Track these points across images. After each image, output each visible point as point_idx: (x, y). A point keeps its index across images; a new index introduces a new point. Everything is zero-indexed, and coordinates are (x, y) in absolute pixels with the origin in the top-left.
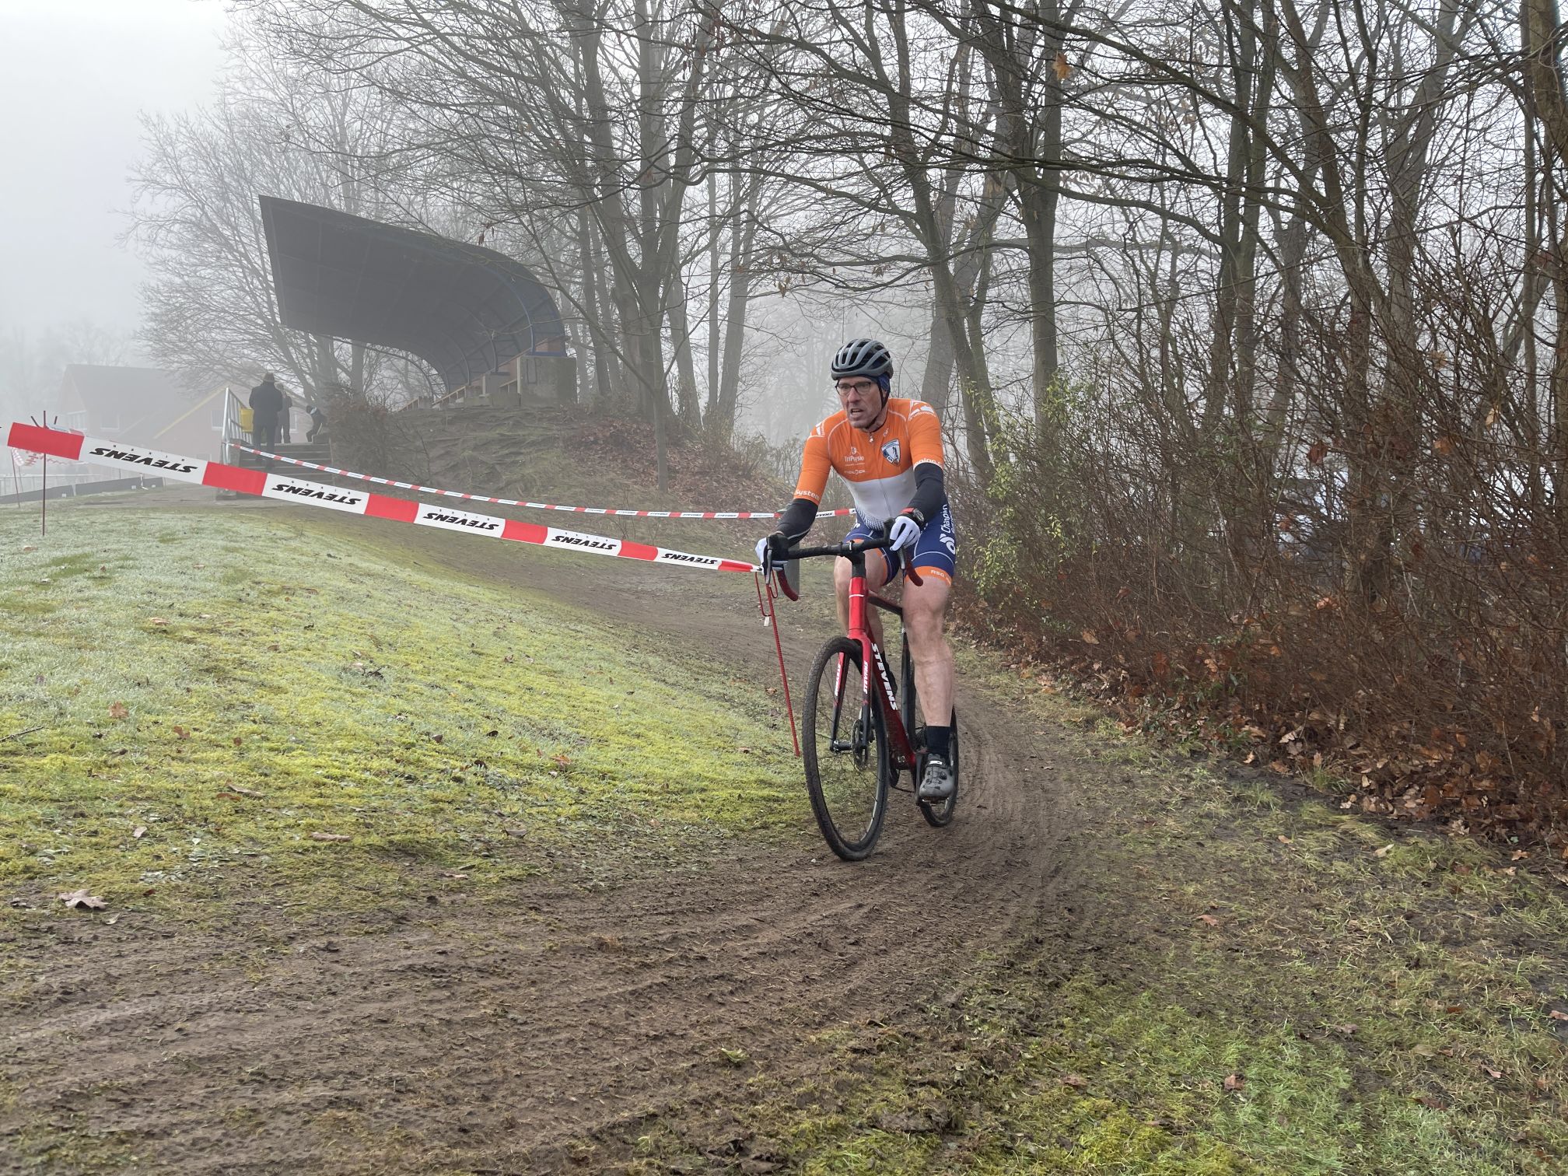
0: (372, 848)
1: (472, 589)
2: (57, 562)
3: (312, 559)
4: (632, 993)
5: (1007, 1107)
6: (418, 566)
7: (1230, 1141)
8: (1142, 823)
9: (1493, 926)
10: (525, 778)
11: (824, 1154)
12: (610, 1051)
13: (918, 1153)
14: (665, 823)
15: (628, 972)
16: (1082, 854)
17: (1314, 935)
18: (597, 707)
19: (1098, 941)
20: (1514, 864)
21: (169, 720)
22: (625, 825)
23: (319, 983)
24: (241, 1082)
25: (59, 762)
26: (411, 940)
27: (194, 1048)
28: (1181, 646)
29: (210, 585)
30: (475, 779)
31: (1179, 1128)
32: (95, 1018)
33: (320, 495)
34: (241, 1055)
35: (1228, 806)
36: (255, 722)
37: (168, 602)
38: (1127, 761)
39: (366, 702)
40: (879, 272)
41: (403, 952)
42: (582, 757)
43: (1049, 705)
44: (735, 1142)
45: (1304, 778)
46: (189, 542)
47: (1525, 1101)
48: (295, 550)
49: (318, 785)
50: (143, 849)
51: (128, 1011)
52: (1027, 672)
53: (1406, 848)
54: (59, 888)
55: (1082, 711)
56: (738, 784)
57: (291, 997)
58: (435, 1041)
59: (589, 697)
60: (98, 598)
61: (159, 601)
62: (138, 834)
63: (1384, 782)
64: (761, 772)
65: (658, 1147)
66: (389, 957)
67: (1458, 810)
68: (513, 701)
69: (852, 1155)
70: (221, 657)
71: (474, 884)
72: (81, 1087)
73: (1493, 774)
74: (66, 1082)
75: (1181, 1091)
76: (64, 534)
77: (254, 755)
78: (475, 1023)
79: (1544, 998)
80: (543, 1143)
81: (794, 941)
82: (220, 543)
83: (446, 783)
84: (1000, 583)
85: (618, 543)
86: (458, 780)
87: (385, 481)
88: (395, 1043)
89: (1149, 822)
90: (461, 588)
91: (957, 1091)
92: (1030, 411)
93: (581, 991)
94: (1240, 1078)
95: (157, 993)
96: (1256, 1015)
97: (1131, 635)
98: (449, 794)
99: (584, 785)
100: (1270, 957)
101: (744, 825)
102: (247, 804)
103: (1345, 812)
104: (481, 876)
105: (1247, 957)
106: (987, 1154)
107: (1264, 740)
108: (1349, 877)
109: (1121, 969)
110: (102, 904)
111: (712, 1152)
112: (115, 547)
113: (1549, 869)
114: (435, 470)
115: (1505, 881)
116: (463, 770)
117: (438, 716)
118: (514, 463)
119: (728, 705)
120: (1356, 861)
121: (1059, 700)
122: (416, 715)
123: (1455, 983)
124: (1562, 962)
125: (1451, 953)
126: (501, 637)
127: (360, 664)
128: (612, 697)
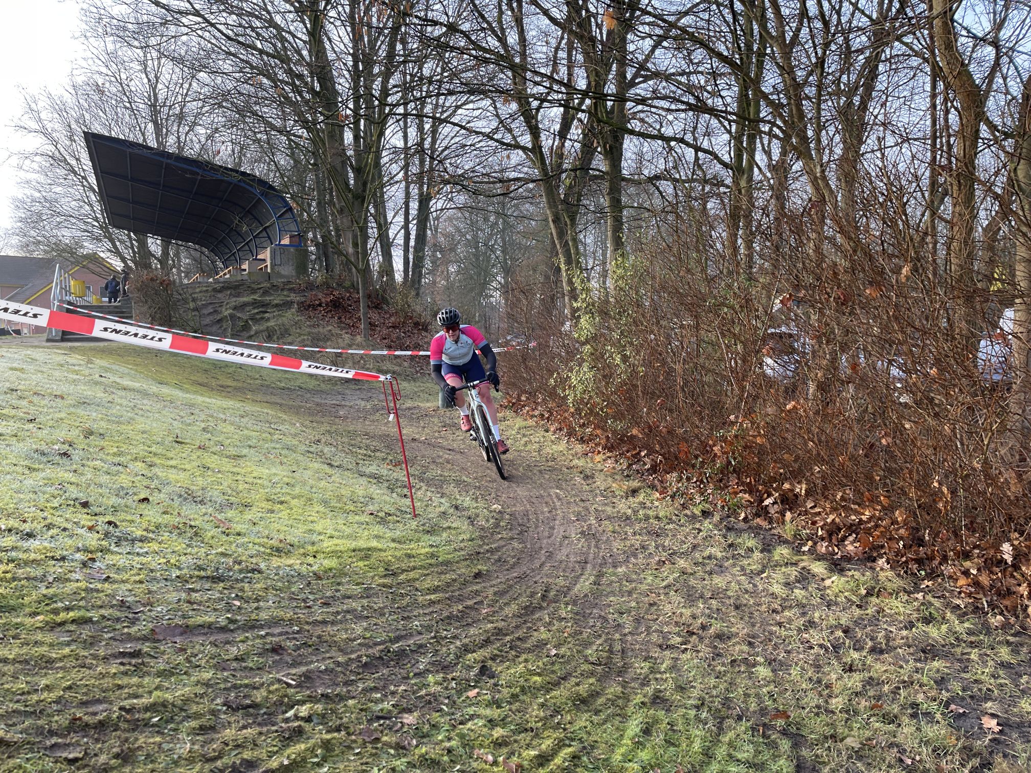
6: (176, 386)
8: (661, 563)
9: (907, 638)
17: (776, 647)
28: (699, 438)
35: (724, 550)
38: (656, 519)
43: (609, 480)
45: (778, 530)
52: (598, 458)
53: (846, 579)
55: (631, 484)
59: (255, 475)
63: (832, 532)
67: (883, 551)
73: (907, 525)
79: (945, 695)
84: (582, 398)
89: (666, 562)
97: (664, 431)
103: (804, 553)
107: (752, 503)
108: (804, 601)
113: (947, 594)
114: (205, 323)
115: (915, 604)
116: (91, 529)
117: (101, 486)
118: (262, 318)
119: (375, 481)
120: (810, 589)
121: (616, 477)
122: (78, 485)
123: (878, 684)
124: (957, 665)
125: (876, 659)
126: (208, 432)
127: (56, 447)
128: (275, 474)
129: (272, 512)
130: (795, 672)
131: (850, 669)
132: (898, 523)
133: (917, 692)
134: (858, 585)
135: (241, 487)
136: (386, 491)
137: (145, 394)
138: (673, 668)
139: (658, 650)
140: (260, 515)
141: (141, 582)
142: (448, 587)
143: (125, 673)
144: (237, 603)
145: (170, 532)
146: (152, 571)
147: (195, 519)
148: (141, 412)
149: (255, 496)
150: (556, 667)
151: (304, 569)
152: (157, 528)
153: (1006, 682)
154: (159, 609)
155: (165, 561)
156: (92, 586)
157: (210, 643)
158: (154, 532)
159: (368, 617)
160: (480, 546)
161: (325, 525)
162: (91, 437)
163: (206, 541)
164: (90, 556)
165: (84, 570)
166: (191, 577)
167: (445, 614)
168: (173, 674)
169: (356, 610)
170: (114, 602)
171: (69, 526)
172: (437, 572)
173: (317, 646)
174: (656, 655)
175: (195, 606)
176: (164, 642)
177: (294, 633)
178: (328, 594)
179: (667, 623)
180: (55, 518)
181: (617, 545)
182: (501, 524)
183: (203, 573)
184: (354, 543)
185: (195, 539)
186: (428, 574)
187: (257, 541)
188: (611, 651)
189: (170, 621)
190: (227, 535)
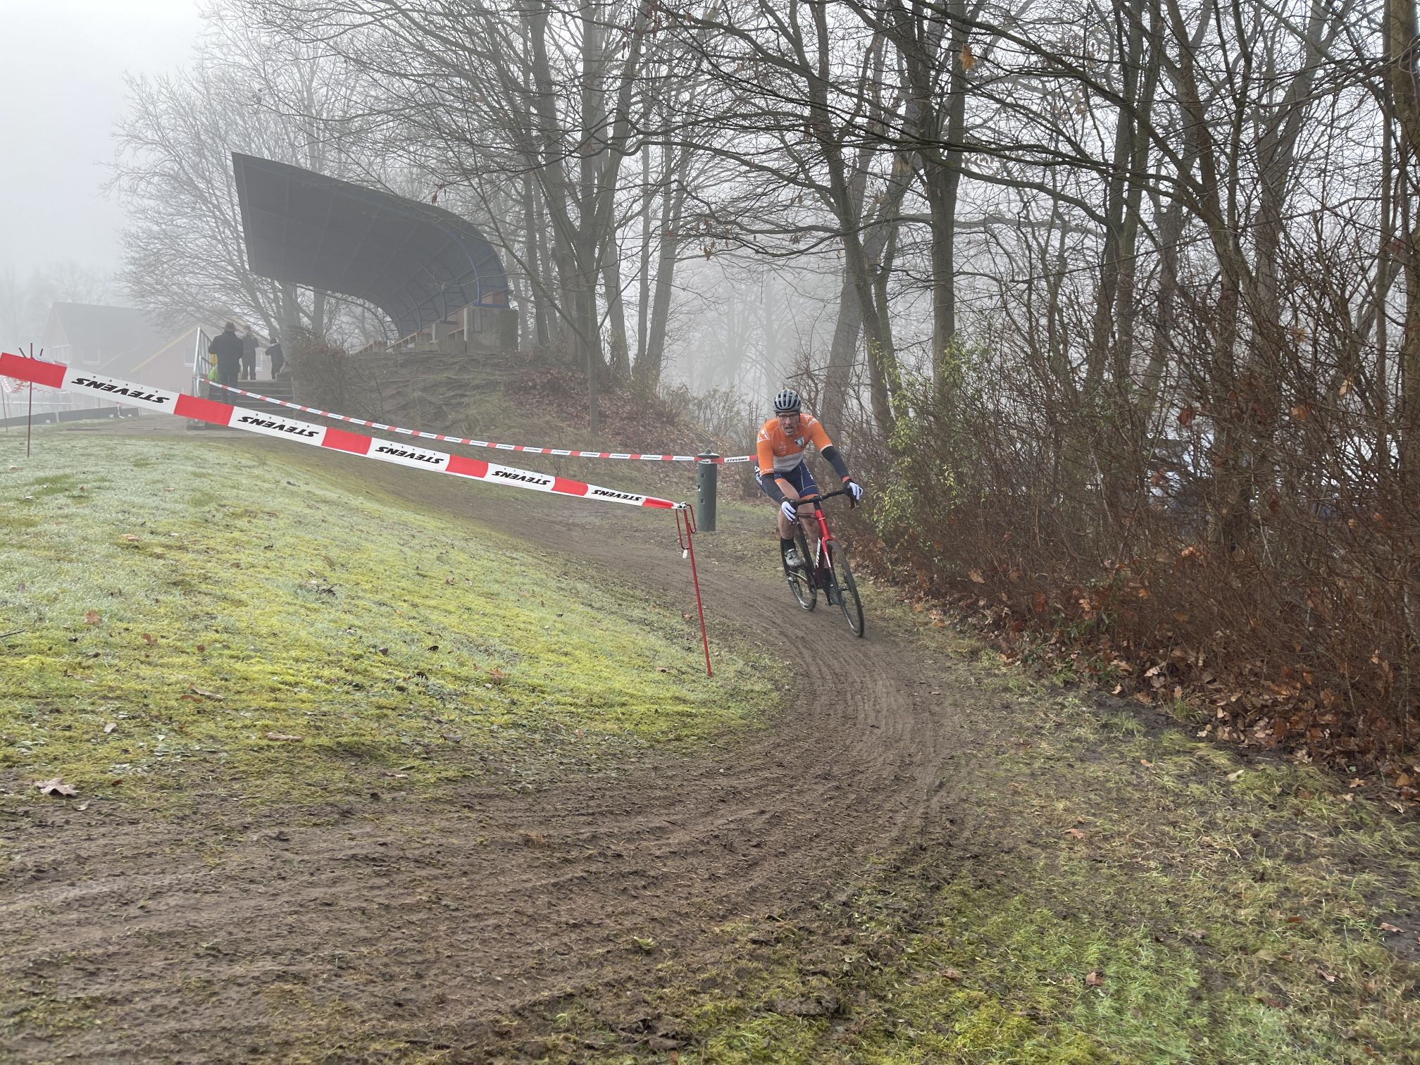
0: (322, 749)
1: (418, 517)
2: (40, 481)
3: (273, 486)
4: (554, 885)
5: (890, 996)
6: (370, 496)
7: (1089, 1031)
8: (1019, 745)
9: (1331, 846)
10: (462, 689)
11: (724, 1033)
12: (534, 936)
13: (810, 1035)
14: (588, 734)
15: (552, 866)
16: (964, 772)
17: (1170, 849)
18: (529, 627)
19: (976, 849)
20: (1352, 790)
21: (138, 628)
22: (552, 734)
23: (271, 869)
24: (197, 955)
25: (37, 663)
26: (354, 832)
27: (154, 924)
28: (1058, 587)
29: (179, 507)
30: (416, 689)
31: (1044, 1018)
32: (65, 894)
33: (281, 427)
34: (196, 930)
35: (1096, 731)
36: (217, 631)
37: (140, 521)
38: (1007, 689)
39: (320, 617)
40: (796, 241)
41: (347, 843)
42: (513, 672)
43: (938, 637)
44: (644, 1021)
45: (1166, 709)
46: (160, 467)
47: (1356, 1004)
48: (258, 477)
49: (273, 690)
50: (112, 744)
51: (96, 889)
52: (918, 607)
53: (1255, 774)
54: (35, 776)
55: (967, 643)
56: (655, 700)
57: (245, 880)
58: (375, 924)
59: (522, 618)
60: (77, 515)
61: (133, 519)
62: (108, 729)
63: (1237, 714)
64: (676, 690)
65: (574, 1024)
66: (334, 846)
67: (1303, 741)
68: (453, 620)
69: (750, 1035)
70: (188, 572)
71: (414, 783)
72: (51, 956)
73: (1335, 709)
74: (37, 952)
75: (1047, 985)
76: (47, 457)
77: (216, 661)
78: (411, 908)
79: (1375, 911)
80: (471, 1017)
81: (702, 842)
82: (190, 469)
83: (390, 691)
84: (897, 526)
85: (552, 479)
86: (401, 689)
87: (341, 417)
88: (338, 924)
89: (1026, 744)
90: (409, 516)
91: (846, 980)
92: (928, 371)
93: (508, 882)
94: (1100, 975)
95: (123, 873)
96: (1116, 920)
97: (1014, 575)
98: (392, 702)
99: (515, 697)
100: (1130, 868)
101: (660, 736)
102: (208, 705)
103: (1201, 740)
104: (420, 776)
105: (1109, 867)
106: (871, 1037)
107: (1130, 674)
108: (1202, 798)
109: (996, 875)
110: (74, 792)
111: (623, 1029)
112: (93, 469)
113: (1384, 796)
114: (386, 407)
115: (1343, 806)
118: (460, 404)
119: (647, 628)
120: (1210, 783)
121: (947, 633)
122: (365, 629)
124: (1392, 879)
125: (1293, 869)
127: (313, 582)
128: (543, 618)
130: (1195, 879)
131: (1262, 878)
132: (1324, 706)
133: (1342, 906)
134: (1271, 782)
137: (348, 508)
145: (478, 687)
149: (536, 645)
152: (463, 681)
158: (462, 686)
162: (337, 569)
171: (386, 676)
185: (503, 694)
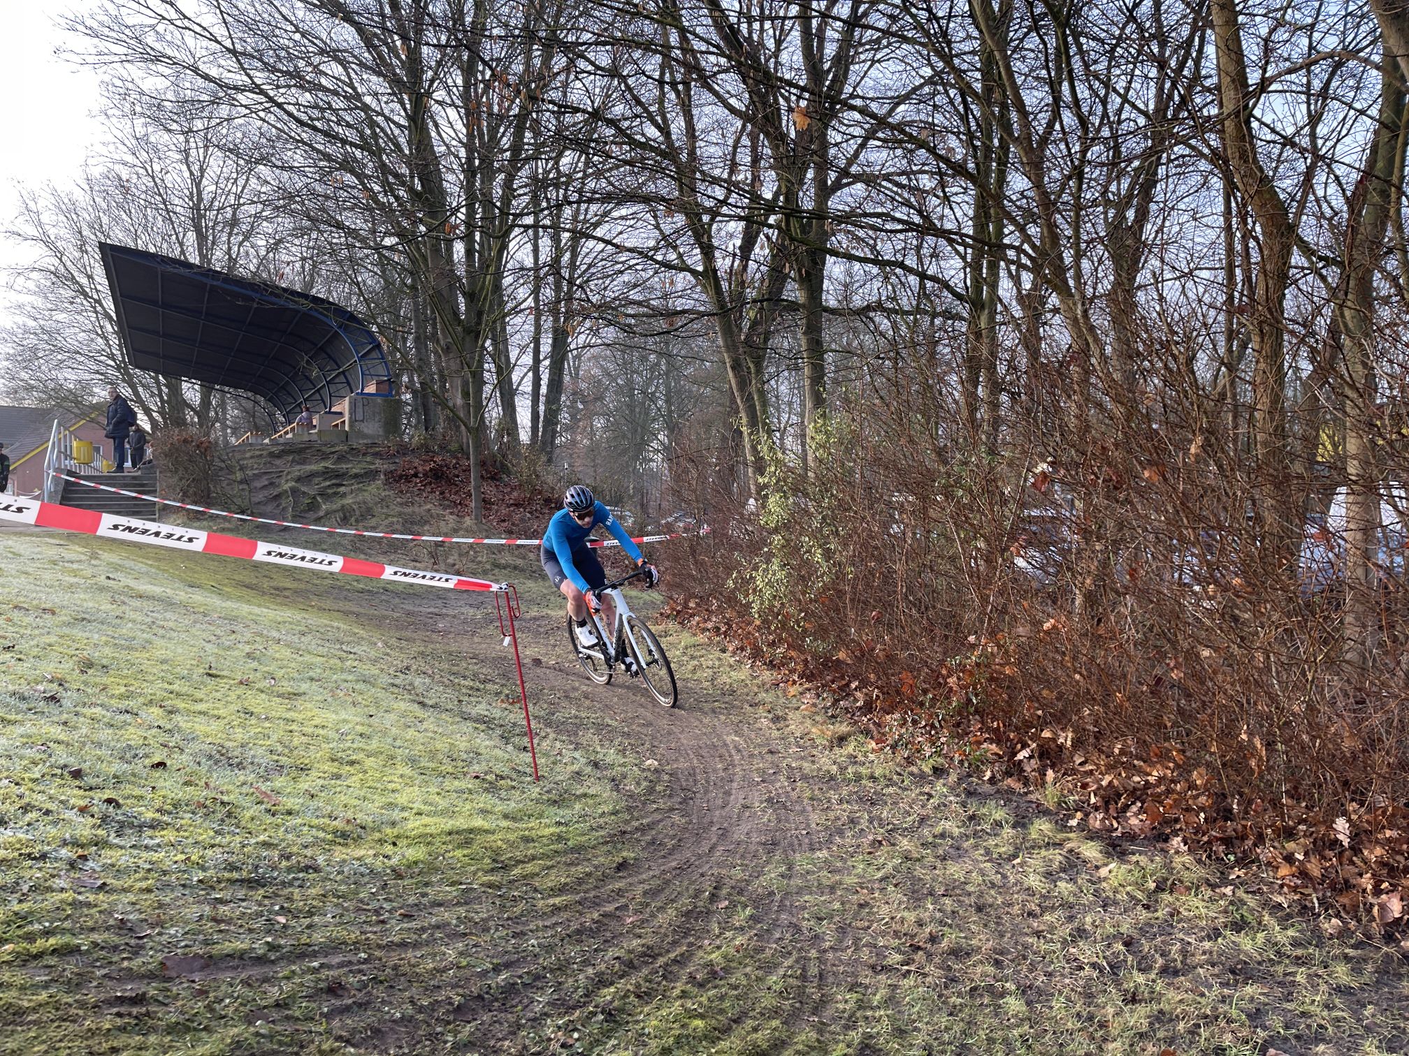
1: (259, 610)
3: (82, 582)
6: (217, 590)
8: (876, 844)
9: (1210, 952)
18: (319, 731)
20: (1232, 883)
28: (928, 666)
35: (963, 824)
38: (871, 779)
43: (807, 722)
45: (1037, 795)
52: (793, 690)
53: (1128, 867)
55: (838, 728)
59: (317, 721)
63: (1109, 799)
67: (1178, 827)
68: (216, 727)
73: (1208, 790)
79: (1262, 1034)
84: (771, 607)
89: (884, 842)
90: (245, 609)
97: (881, 655)
103: (1071, 829)
107: (1000, 757)
108: (1071, 899)
113: (1265, 888)
114: (256, 500)
115: (1222, 902)
116: (83, 810)
117: (99, 745)
118: (336, 494)
119: (483, 727)
120: (1080, 881)
121: (818, 718)
122: (68, 744)
123: (1171, 1020)
124: (1278, 991)
125: (1168, 984)
126: (254, 659)
127: (40, 687)
128: (344, 721)
129: (338, 777)
130: (1058, 1004)
131: (1133, 999)
132: (1196, 787)
133: (1223, 1032)
134: (1144, 876)
135: (296, 742)
136: (497, 742)
137: (168, 603)
138: (890, 1001)
139: (869, 972)
140: (321, 782)
141: (149, 890)
142: (580, 884)
143: (123, 1029)
144: (282, 920)
145: (193, 813)
146: (165, 873)
147: (228, 792)
148: (161, 632)
149: (317, 754)
150: (727, 1004)
151: (379, 864)
152: (175, 806)
153: (1344, 1014)
154: (172, 931)
155: (183, 857)
156: (81, 898)
157: (242, 981)
158: (170, 813)
159: (465, 935)
160: (627, 822)
161: (410, 795)
162: (90, 672)
163: (243, 823)
164: (80, 852)
165: (72, 875)
166: (219, 882)
167: (574, 926)
168: (188, 1030)
169: (449, 924)
170: (111, 922)
171: (52, 806)
172: (565, 863)
173: (393, 980)
174: (867, 981)
175: (223, 927)
176: (177, 981)
177: (359, 962)
178: (412, 900)
179: (883, 934)
180: (35, 796)
181: (815, 818)
182: (658, 788)
183: (235, 875)
184: (451, 822)
185: (227, 821)
186: (552, 867)
187: (315, 822)
188: (803, 977)
189: (188, 950)
190: (273, 815)
